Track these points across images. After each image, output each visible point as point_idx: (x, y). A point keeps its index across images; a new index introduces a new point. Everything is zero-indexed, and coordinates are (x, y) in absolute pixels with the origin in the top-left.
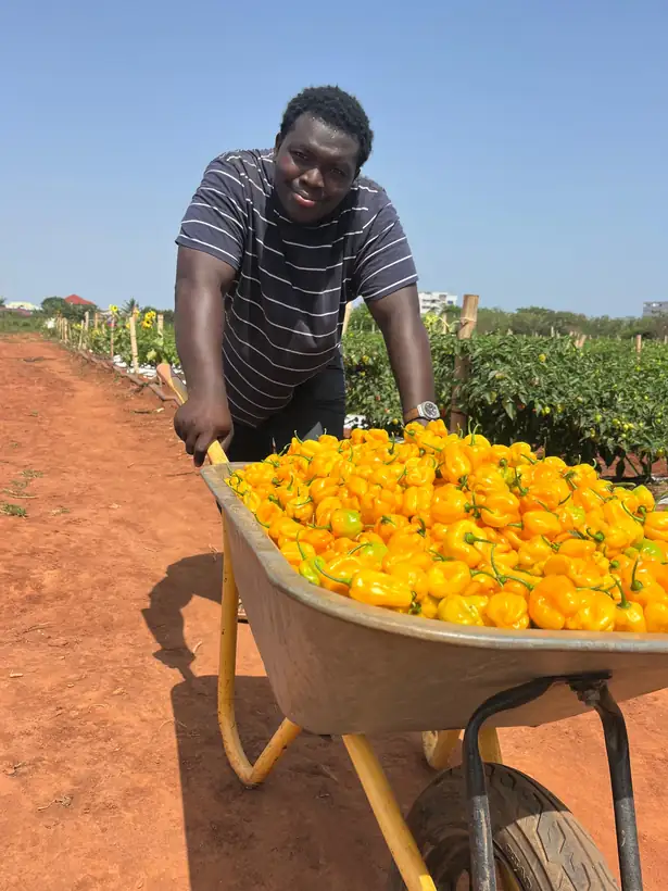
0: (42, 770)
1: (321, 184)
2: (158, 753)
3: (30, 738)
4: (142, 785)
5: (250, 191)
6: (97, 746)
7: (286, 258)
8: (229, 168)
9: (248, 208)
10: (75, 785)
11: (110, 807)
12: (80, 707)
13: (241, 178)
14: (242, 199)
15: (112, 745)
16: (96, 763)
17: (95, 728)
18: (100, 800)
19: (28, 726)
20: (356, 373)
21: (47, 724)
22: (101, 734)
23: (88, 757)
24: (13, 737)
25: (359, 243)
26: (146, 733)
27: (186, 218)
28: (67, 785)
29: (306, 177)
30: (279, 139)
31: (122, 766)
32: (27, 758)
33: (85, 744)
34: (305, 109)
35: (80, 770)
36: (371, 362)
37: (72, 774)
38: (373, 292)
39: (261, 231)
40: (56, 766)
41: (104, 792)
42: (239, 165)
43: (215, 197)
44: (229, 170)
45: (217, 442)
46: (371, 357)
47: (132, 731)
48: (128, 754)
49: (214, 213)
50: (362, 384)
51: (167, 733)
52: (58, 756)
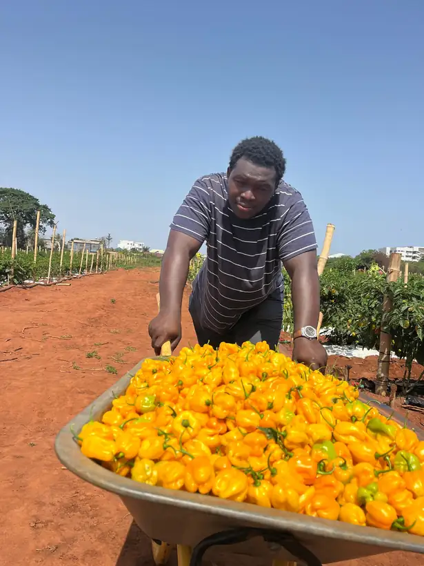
0: (49, 528)
1: (253, 197)
2: (116, 532)
3: (53, 507)
4: (98, 550)
5: (213, 197)
6: (85, 520)
7: (234, 235)
8: (202, 185)
9: (211, 207)
10: (63, 541)
11: (74, 558)
12: (88, 494)
13: (208, 191)
14: (207, 201)
15: (93, 522)
16: (79, 530)
17: (90, 508)
18: (70, 552)
19: (55, 500)
20: (328, 300)
21: (66, 501)
22: (91, 513)
23: (77, 526)
24: (44, 504)
25: (278, 226)
26: (115, 518)
27: (177, 213)
28: (58, 540)
29: (244, 195)
30: (230, 170)
31: (92, 535)
32: (44, 519)
33: (80, 517)
34: (242, 155)
35: (69, 533)
36: (337, 293)
37: (63, 534)
38: (285, 255)
39: (220, 219)
40: (58, 527)
41: (75, 548)
42: (208, 183)
43: (192, 202)
44: (202, 186)
45: (169, 342)
46: (338, 290)
47: (108, 515)
48: (99, 529)
49: (191, 211)
50: (330, 307)
51: (127, 521)
52: (62, 521)
